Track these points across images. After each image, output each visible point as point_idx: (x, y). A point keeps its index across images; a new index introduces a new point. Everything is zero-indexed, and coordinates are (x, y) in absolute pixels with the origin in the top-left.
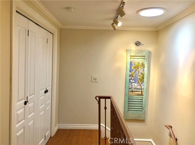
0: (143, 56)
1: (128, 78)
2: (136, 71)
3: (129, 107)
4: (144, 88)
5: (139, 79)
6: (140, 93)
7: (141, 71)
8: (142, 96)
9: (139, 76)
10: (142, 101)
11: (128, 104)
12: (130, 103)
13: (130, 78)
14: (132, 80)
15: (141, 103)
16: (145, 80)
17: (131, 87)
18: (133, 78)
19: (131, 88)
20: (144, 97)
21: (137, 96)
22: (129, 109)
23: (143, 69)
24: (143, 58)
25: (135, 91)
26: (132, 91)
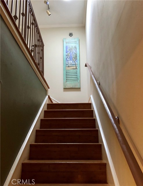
0: (75, 42)
1: (65, 57)
2: (70, 52)
3: (67, 79)
4: (78, 64)
5: (73, 57)
6: (75, 67)
7: (75, 52)
8: (77, 70)
9: (73, 55)
10: (76, 73)
11: (66, 76)
12: (67, 75)
13: (66, 57)
14: (68, 58)
15: (76, 75)
16: (78, 58)
17: (67, 63)
18: (69, 57)
19: (67, 65)
20: (78, 70)
21: (73, 70)
22: (67, 80)
23: (76, 50)
24: (76, 43)
25: (71, 66)
26: (69, 66)
